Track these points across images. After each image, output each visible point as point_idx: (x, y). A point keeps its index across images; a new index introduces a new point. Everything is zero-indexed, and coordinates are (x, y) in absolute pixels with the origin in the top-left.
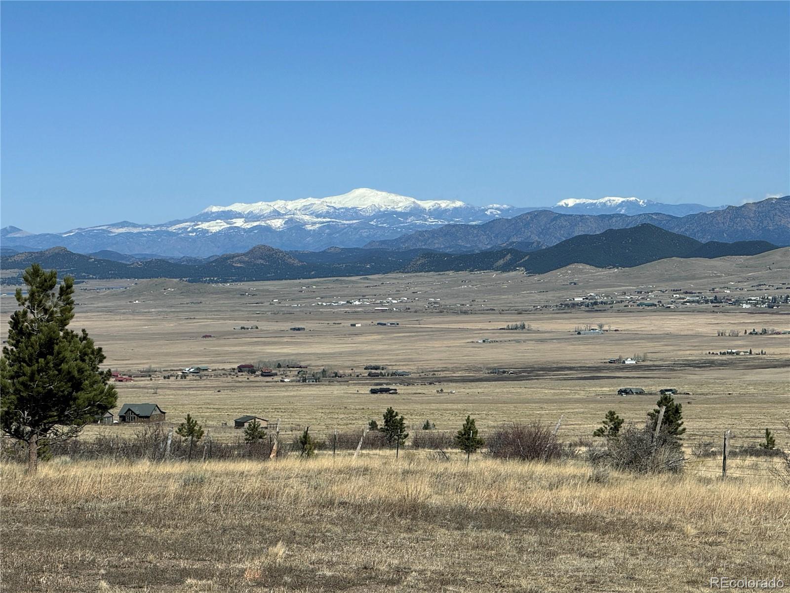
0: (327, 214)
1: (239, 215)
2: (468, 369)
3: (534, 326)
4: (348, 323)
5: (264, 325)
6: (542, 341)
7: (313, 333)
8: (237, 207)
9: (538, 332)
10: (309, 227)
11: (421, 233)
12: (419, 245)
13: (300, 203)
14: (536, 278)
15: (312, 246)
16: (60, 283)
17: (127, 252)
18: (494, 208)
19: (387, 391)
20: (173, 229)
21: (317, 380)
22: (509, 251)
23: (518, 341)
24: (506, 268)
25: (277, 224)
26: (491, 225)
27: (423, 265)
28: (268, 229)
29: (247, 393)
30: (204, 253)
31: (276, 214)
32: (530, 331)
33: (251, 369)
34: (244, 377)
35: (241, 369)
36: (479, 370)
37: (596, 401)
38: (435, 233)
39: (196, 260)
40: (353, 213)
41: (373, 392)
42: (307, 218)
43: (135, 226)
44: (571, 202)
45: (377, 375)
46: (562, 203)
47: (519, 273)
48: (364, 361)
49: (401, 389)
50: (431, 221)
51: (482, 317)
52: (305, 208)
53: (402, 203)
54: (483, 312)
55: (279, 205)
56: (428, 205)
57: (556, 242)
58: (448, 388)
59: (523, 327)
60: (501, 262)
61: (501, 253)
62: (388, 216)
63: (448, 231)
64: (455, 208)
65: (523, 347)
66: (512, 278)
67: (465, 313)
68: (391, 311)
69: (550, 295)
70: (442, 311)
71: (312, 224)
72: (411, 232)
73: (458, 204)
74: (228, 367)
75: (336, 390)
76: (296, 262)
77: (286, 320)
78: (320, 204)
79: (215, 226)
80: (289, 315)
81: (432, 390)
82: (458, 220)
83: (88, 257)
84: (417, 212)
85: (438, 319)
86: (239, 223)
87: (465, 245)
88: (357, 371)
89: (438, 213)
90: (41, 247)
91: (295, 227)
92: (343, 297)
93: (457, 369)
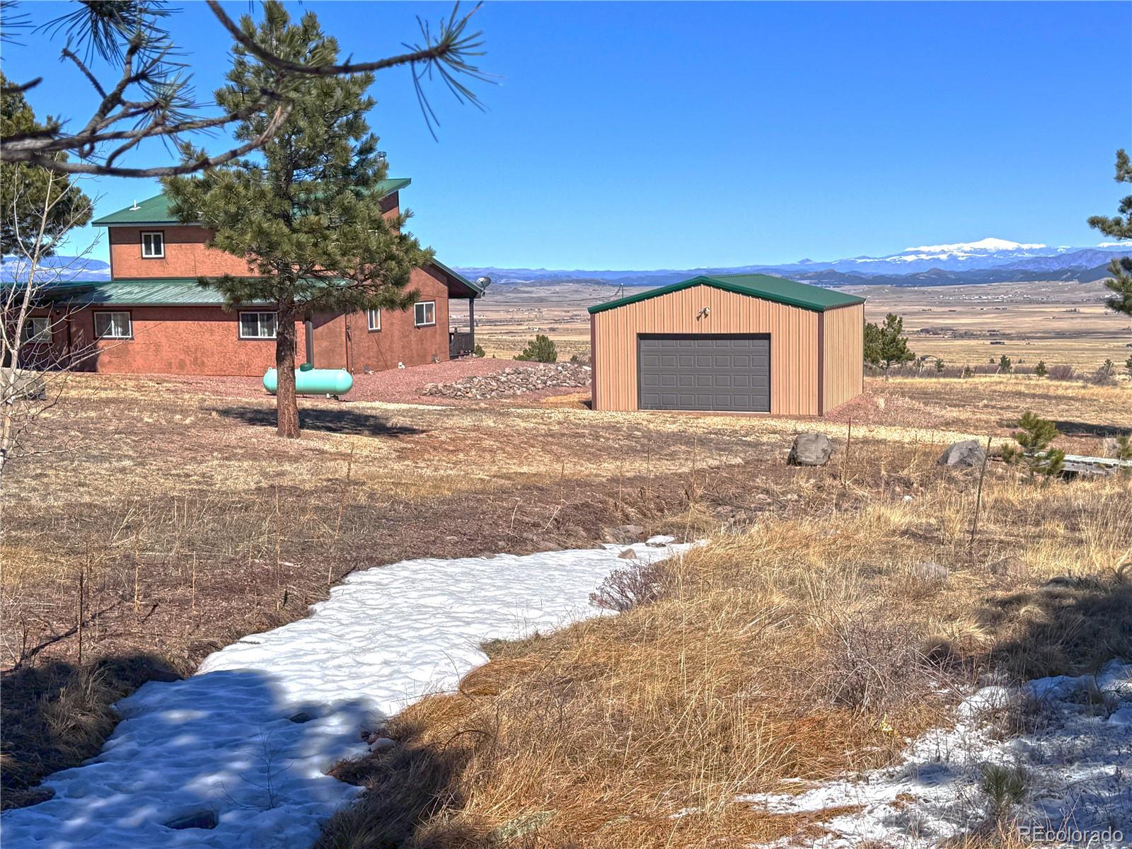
0: (970, 252)
1: (923, 253)
2: (1044, 332)
3: (1082, 310)
4: (979, 308)
5: (934, 309)
6: (1086, 318)
7: (960, 313)
8: (923, 248)
9: (1084, 313)
10: (960, 259)
11: (1021, 261)
12: (1020, 268)
13: (956, 246)
14: (1084, 285)
15: (960, 268)
17: (864, 271)
18: (1062, 248)
19: (1000, 343)
20: (888, 260)
21: (962, 337)
22: (1070, 271)
23: (1072, 318)
24: (1067, 280)
25: (944, 257)
26: (1059, 257)
27: (1021, 278)
28: (939, 259)
29: (925, 343)
30: (904, 272)
31: (943, 252)
32: (1079, 313)
33: (927, 331)
34: (923, 335)
35: (922, 331)
36: (1050, 333)
37: (1113, 350)
38: (1029, 261)
39: (900, 276)
40: (985, 251)
41: (992, 343)
42: (959, 254)
43: (869, 258)
44: (1106, 245)
45: (994, 335)
46: (1101, 245)
47: (1075, 283)
48: (987, 328)
49: (1006, 342)
50: (1027, 255)
51: (1052, 305)
52: (959, 249)
53: (1010, 246)
54: (1053, 303)
55: (945, 247)
56: (1025, 247)
57: (1096, 266)
58: (1033, 342)
59: (1075, 310)
60: (1064, 276)
61: (1064, 272)
62: (1005, 252)
63: (1036, 261)
64: (1040, 249)
65: (1074, 321)
66: (1071, 285)
67: (1044, 303)
68: (1003, 302)
69: (1091, 294)
70: (1031, 302)
71: (962, 257)
72: (1016, 261)
73: (1043, 246)
74: (915, 330)
75: (973, 342)
76: (953, 277)
77: (946, 306)
78: (967, 247)
79: (910, 258)
80: (948, 304)
81: (1023, 343)
82: (1042, 255)
83: (845, 274)
84: (1019, 250)
85: (1030, 306)
86: (923, 256)
87: (1045, 267)
88: (984, 332)
89: (1031, 251)
90: (822, 269)
91: (953, 258)
92: (977, 294)
93: (1036, 333)
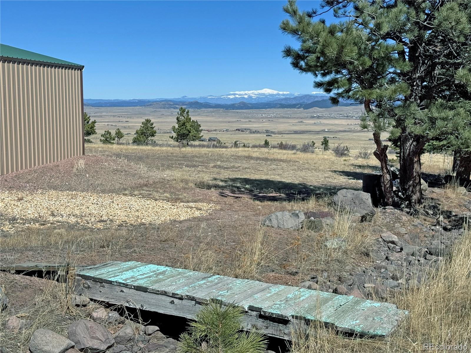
0: (258, 95)
1: (237, 94)
2: (289, 131)
3: (305, 121)
4: (261, 120)
5: (242, 120)
6: (306, 125)
7: (254, 122)
8: (237, 92)
9: (305, 123)
10: (253, 97)
11: (279, 99)
12: (279, 102)
13: (252, 92)
14: (306, 110)
15: (254, 102)
16: (186, 110)
17: (211, 102)
18: (296, 94)
19: (270, 136)
20: (222, 97)
21: (254, 133)
22: (299, 104)
23: (301, 125)
24: (298, 108)
25: (246, 96)
26: (295, 98)
27: (279, 107)
28: (244, 98)
29: (238, 135)
30: (229, 103)
31: (246, 94)
32: (303, 123)
33: (239, 130)
34: (237, 132)
35: (236, 130)
36: (291, 131)
37: (318, 139)
38: (282, 99)
39: (227, 105)
40: (264, 94)
41: (267, 136)
42: (253, 95)
43: (213, 96)
44: (314, 93)
45: (268, 132)
46: (312, 93)
47: (302, 109)
48: (265, 129)
49: (273, 135)
50: (282, 97)
51: (292, 119)
52: (253, 93)
53: (275, 92)
54: (293, 118)
55: (246, 92)
56: (281, 93)
57: (310, 102)
58: (284, 135)
59: (302, 122)
60: (297, 107)
61: (298, 104)
62: (272, 95)
63: (286, 99)
64: (287, 94)
65: (302, 126)
66: (300, 110)
67: (289, 118)
68: (271, 117)
69: (309, 114)
70: (283, 118)
71: (254, 96)
72: (277, 99)
73: (288, 93)
74: (234, 129)
75: (258, 135)
76: (250, 106)
77: (247, 119)
78: (256, 92)
79: (232, 97)
80: (248, 118)
81: (280, 136)
82: (288, 97)
83: (202, 103)
84: (278, 94)
85: (283, 119)
86: (237, 96)
87: (289, 102)
88: (263, 131)
89: (283, 95)
90: (192, 101)
91: (250, 97)
92: (260, 114)
93: (285, 131)
